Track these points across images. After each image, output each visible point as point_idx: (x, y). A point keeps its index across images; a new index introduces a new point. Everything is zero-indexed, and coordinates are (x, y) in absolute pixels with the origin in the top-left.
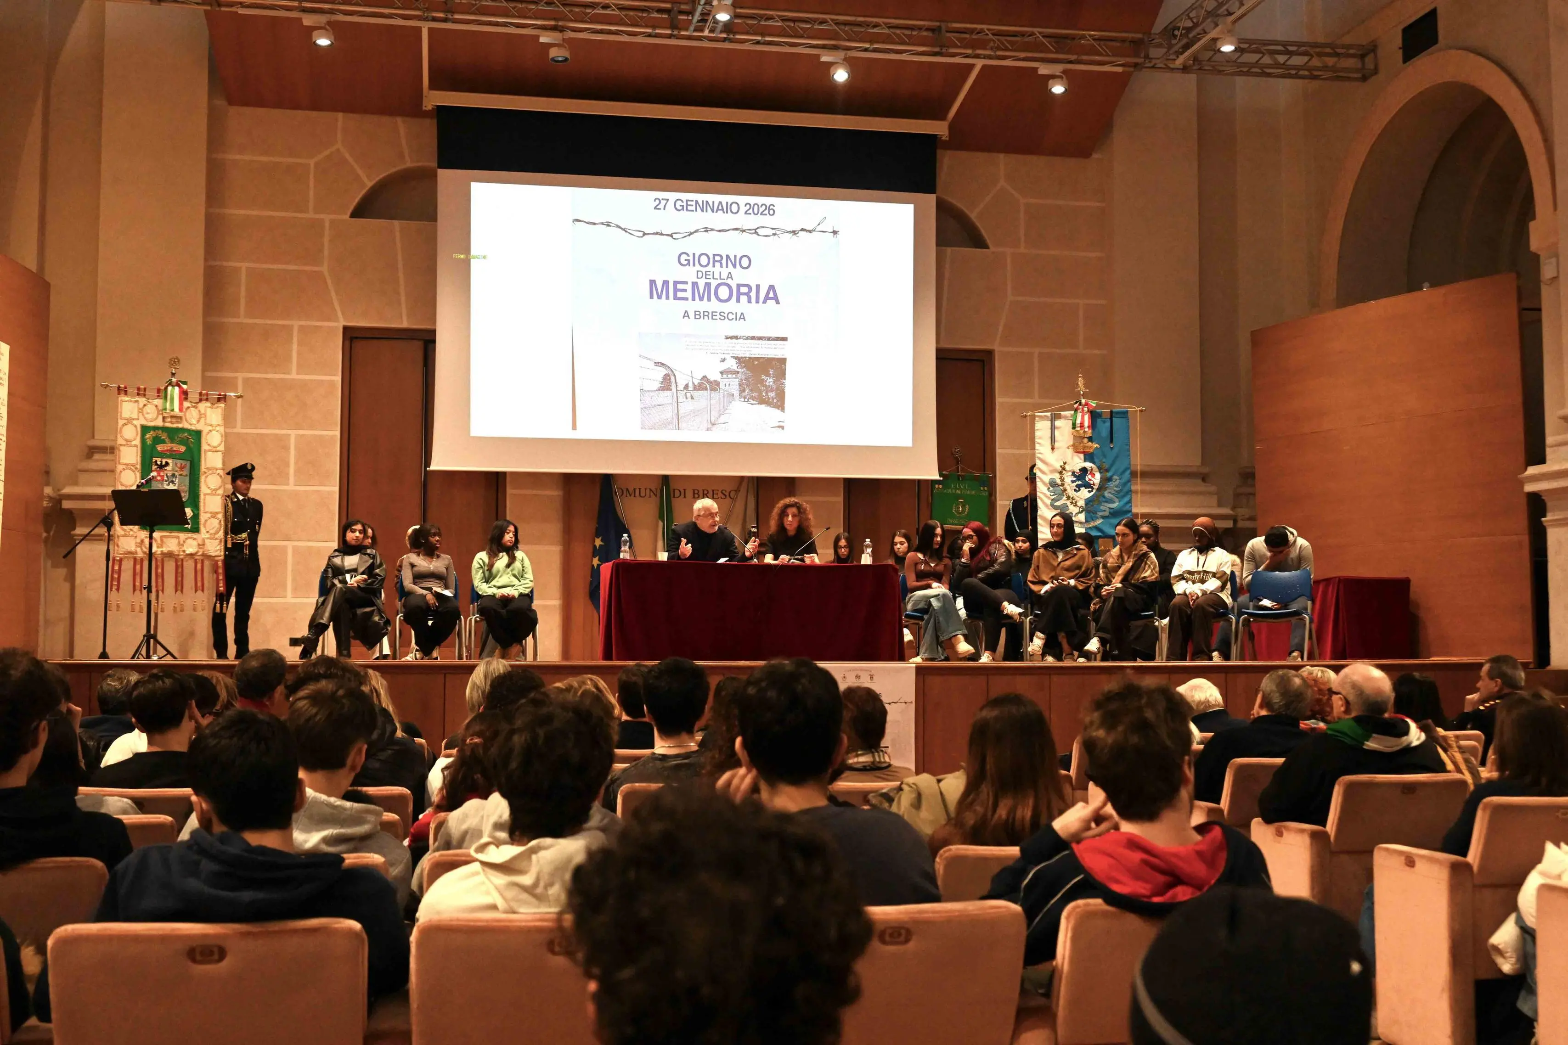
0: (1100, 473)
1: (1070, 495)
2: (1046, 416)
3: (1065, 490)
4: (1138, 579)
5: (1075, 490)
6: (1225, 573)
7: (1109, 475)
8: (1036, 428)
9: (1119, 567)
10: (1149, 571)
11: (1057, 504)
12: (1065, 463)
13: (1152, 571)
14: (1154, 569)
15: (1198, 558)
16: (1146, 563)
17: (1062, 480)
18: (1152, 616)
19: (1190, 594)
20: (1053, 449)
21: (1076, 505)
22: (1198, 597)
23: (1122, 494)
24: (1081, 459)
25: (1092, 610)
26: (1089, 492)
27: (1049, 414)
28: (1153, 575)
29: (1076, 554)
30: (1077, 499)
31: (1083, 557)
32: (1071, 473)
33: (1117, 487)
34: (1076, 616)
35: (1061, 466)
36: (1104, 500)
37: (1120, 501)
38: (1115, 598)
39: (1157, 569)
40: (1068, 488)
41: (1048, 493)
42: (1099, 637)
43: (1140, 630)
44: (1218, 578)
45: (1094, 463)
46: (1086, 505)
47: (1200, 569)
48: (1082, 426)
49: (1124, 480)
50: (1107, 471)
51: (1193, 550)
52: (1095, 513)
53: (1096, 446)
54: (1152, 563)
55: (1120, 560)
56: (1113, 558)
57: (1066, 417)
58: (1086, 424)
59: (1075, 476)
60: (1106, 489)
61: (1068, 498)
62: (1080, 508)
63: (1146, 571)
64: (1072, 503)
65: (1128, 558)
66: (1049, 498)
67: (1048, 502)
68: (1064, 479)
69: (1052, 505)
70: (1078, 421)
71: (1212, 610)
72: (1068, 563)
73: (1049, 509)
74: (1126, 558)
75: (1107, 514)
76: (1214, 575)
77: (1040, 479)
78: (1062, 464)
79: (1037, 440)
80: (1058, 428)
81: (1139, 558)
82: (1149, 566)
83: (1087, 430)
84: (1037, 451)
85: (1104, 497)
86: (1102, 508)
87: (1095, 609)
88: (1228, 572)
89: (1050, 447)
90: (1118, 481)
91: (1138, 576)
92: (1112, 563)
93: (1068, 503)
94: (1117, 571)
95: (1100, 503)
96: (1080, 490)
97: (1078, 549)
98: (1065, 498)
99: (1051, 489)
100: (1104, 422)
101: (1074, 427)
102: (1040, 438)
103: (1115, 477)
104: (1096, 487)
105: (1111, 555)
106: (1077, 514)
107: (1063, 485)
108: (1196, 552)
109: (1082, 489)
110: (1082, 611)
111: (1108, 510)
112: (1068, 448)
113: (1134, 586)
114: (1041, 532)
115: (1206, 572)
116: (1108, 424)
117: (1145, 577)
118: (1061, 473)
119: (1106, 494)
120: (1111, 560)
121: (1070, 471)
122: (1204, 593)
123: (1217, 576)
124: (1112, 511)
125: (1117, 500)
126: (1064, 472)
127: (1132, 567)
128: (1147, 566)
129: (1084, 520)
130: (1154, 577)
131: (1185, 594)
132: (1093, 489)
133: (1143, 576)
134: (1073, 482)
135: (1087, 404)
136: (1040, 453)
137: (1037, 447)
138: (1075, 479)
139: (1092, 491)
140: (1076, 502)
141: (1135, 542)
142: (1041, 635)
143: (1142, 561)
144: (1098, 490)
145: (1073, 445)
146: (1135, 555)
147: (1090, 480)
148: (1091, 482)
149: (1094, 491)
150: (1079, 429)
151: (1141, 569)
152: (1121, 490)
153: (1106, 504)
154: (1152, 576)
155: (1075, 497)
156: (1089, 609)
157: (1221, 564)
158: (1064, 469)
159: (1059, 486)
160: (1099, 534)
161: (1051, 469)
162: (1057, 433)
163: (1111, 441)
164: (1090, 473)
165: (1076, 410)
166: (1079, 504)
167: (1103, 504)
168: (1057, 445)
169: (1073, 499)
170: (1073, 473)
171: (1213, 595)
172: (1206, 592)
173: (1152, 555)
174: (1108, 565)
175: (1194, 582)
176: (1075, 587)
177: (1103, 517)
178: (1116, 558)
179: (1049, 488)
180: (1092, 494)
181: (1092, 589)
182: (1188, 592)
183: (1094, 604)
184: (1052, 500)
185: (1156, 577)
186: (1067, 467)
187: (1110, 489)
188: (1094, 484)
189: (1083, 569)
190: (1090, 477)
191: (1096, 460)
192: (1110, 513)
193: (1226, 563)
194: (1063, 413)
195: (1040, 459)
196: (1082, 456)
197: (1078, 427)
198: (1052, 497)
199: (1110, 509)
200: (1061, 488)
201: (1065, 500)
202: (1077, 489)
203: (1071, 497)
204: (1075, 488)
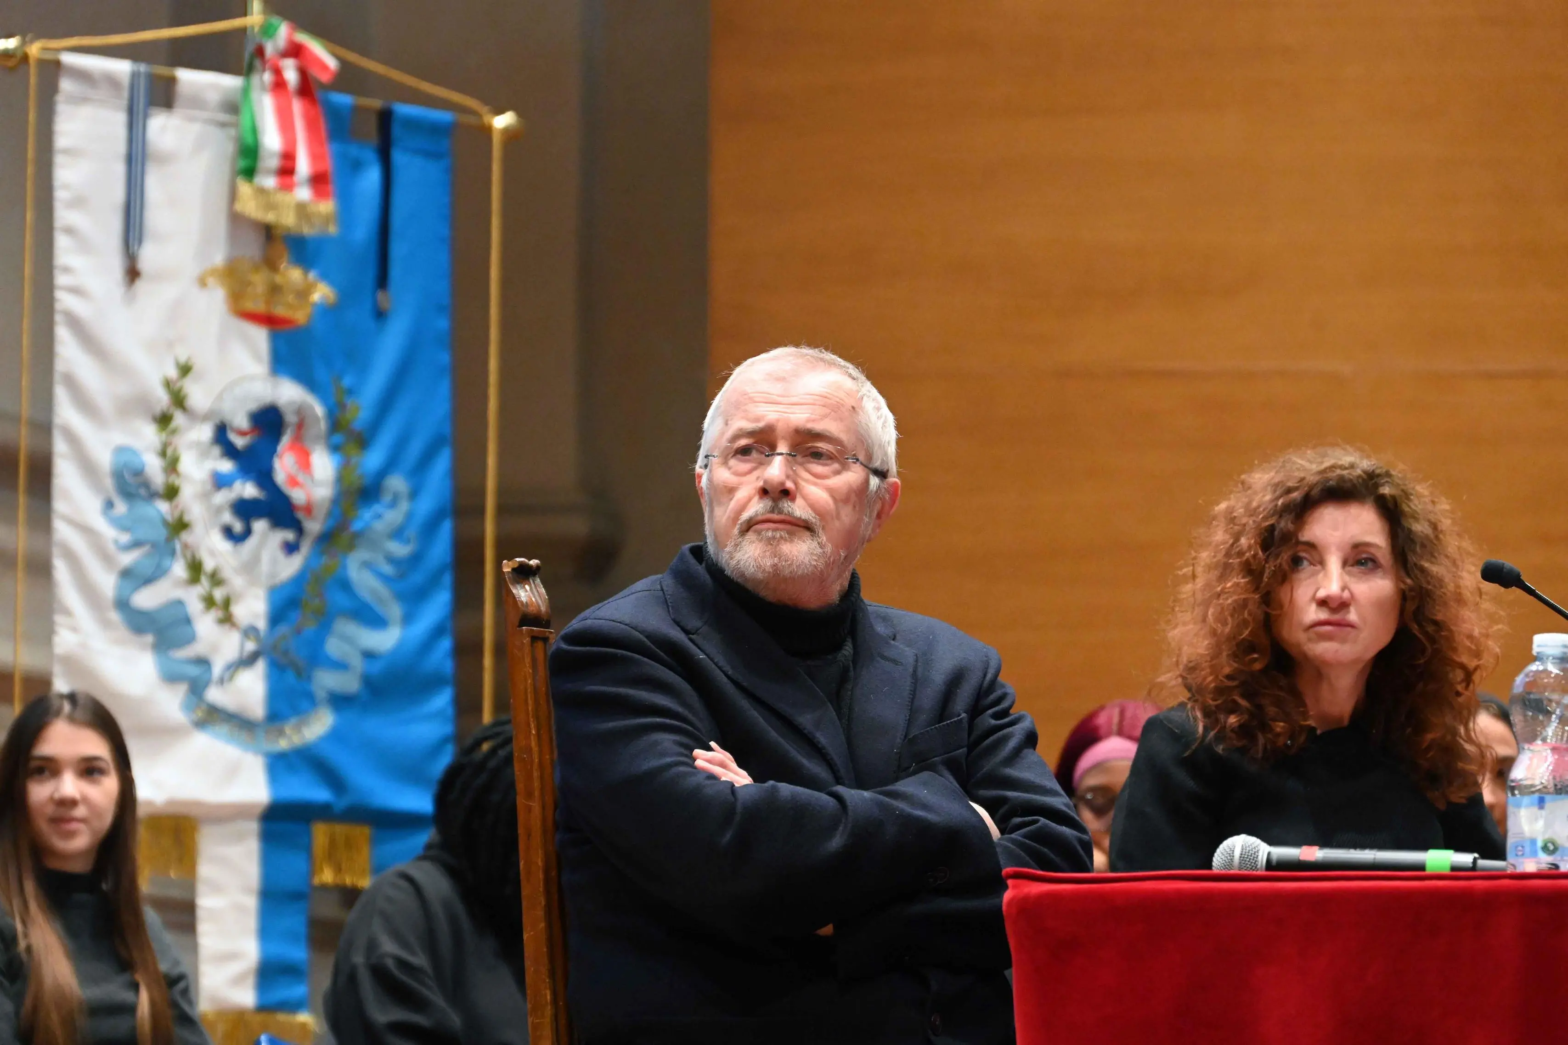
0: (332, 449)
1: (204, 553)
2: (111, 81)
3: (182, 525)
5: (228, 532)
7: (367, 463)
8: (59, 141)
11: (146, 599)
12: (185, 370)
17: (171, 460)
20: (133, 274)
21: (227, 619)
23: (417, 577)
24: (255, 355)
27: (122, 67)
30: (236, 584)
32: (205, 432)
33: (397, 534)
35: (168, 384)
36: (340, 599)
37: (408, 619)
40: (195, 513)
41: (105, 533)
45: (311, 384)
48: (286, 170)
49: (425, 505)
50: (363, 441)
52: (303, 673)
53: (320, 290)
57: (197, 102)
58: (303, 166)
59: (230, 451)
60: (355, 540)
61: (195, 568)
62: (245, 633)
64: (209, 602)
66: (106, 558)
67: (107, 583)
68: (175, 461)
69: (123, 605)
73: (105, 624)
75: (349, 683)
78: (172, 373)
79: (63, 215)
80: (164, 159)
83: (303, 193)
84: (60, 276)
85: (345, 585)
86: (333, 647)
89: (116, 264)
90: (404, 506)
93: (193, 599)
95: (325, 618)
96: (248, 532)
98: (179, 569)
99: (121, 507)
102: (78, 202)
103: (397, 483)
104: (314, 527)
106: (231, 670)
107: (171, 493)
109: (260, 526)
111: (357, 663)
112: (202, 282)
118: (164, 420)
119: (354, 570)
121: (205, 418)
124: (376, 667)
125: (395, 611)
126: (179, 419)
129: (257, 708)
134: (220, 482)
135: (295, 51)
136: (76, 291)
137: (63, 248)
138: (226, 465)
139: (300, 546)
140: (227, 603)
144: (323, 540)
145: (229, 271)
147: (292, 479)
148: (298, 496)
149: (309, 546)
150: (270, 182)
152: (415, 559)
153: (351, 629)
155: (227, 573)
158: (179, 400)
159: (153, 495)
160: (320, 794)
161: (123, 389)
162: (153, 184)
163: (382, 280)
164: (294, 444)
166: (242, 614)
167: (342, 625)
168: (148, 252)
169: (216, 579)
170: (221, 433)
179: (111, 503)
180: (298, 561)
184: (126, 574)
186: (196, 394)
187: (372, 544)
188: (307, 510)
190: (292, 461)
191: (322, 374)
192: (365, 679)
194: (187, 77)
195: (76, 324)
196: (260, 336)
197: (268, 172)
198: (127, 559)
199: (369, 655)
200: (163, 506)
201: (178, 584)
202: (238, 527)
203: (209, 565)
204: (228, 517)
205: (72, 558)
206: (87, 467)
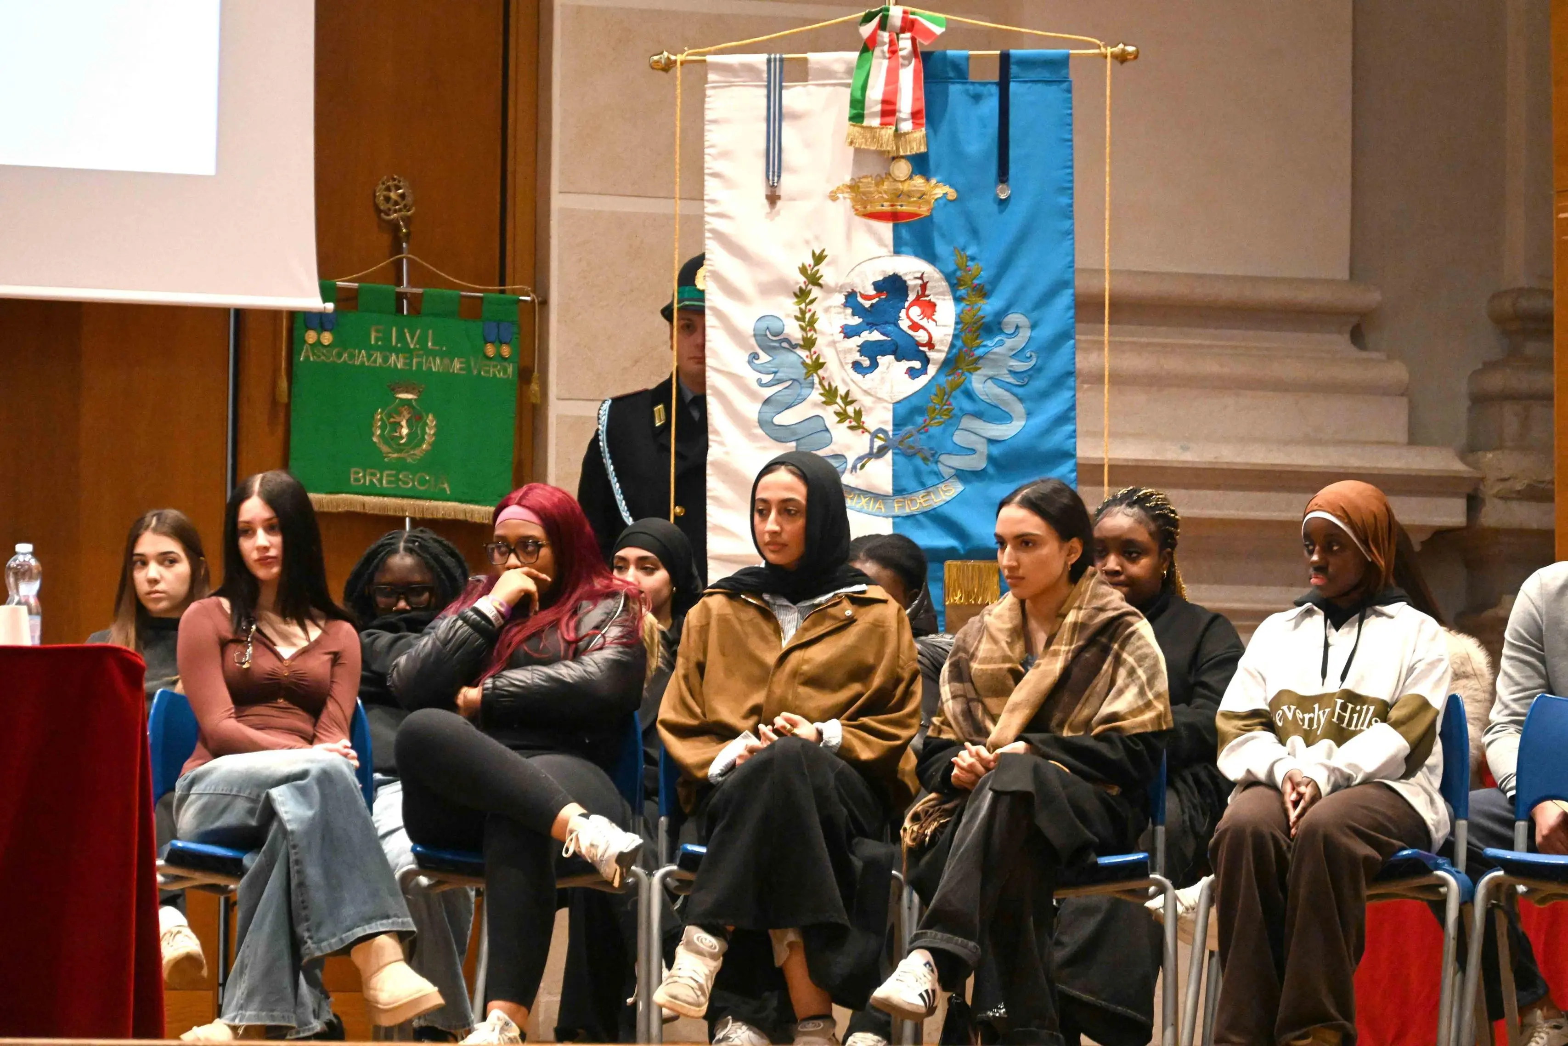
0: (958, 300)
1: (837, 383)
2: (750, 69)
3: (818, 365)
4: (1087, 724)
5: (856, 366)
6: (1425, 705)
7: (988, 307)
8: (709, 115)
9: (1017, 676)
10: (1131, 694)
11: (787, 418)
12: (819, 259)
13: (1142, 693)
14: (1151, 680)
15: (1327, 645)
16: (1118, 661)
17: (808, 323)
18: (1139, 870)
19: (1289, 778)
20: (773, 198)
21: (858, 425)
22: (1317, 796)
23: (1040, 383)
24: (881, 242)
25: (907, 840)
26: (912, 373)
27: (759, 60)
28: (1148, 705)
29: (851, 621)
30: (866, 401)
31: (877, 629)
32: (841, 299)
33: (1018, 355)
34: (842, 867)
35: (803, 270)
36: (967, 405)
37: (1029, 414)
38: (998, 795)
39: (1163, 684)
40: (829, 356)
41: (751, 376)
42: (933, 951)
43: (1090, 925)
44: (1396, 725)
45: (931, 257)
46: (898, 424)
47: (1333, 685)
48: (889, 110)
49: (1046, 332)
50: (983, 292)
51: (1309, 613)
52: (931, 457)
53: (940, 190)
54: (1140, 660)
55: (1019, 647)
56: (994, 640)
57: (826, 73)
58: (906, 104)
59: (858, 310)
60: (975, 364)
61: (830, 394)
62: (874, 435)
63: (1121, 692)
64: (842, 416)
65: (1049, 643)
66: (752, 395)
67: (751, 410)
68: (812, 322)
69: (765, 423)
70: (875, 93)
71: (1364, 850)
72: (820, 654)
73: (753, 437)
74: (1041, 638)
75: (978, 463)
76: (1383, 712)
77: (719, 314)
78: (809, 261)
79: (710, 164)
80: (796, 116)
81: (1091, 641)
82: (1132, 672)
83: (906, 126)
84: (709, 208)
85: (969, 395)
86: (959, 438)
87: (919, 839)
88: (1438, 702)
89: (761, 193)
90: (1025, 332)
91: (1086, 712)
92: (986, 660)
93: (829, 415)
94: (1004, 692)
95: (952, 419)
96: (874, 365)
97: (861, 601)
98: (816, 395)
99: (764, 357)
100: (977, 98)
101: (857, 117)
102: (724, 154)
103: (1014, 318)
104: (937, 356)
105: (983, 629)
106: (863, 461)
107: (809, 344)
108: (1319, 618)
109: (886, 361)
110: (871, 848)
111: (982, 448)
112: (833, 197)
113: (1069, 748)
114: (721, 530)
115: (1352, 698)
116: (991, 105)
117: (1114, 717)
118: (802, 295)
119: (978, 383)
120: (984, 648)
121: (840, 289)
122: (1342, 782)
123: (1394, 714)
125: (1019, 408)
126: (815, 292)
127: (1066, 672)
128: (1122, 672)
129: (886, 485)
130: (1149, 715)
131: (1271, 784)
132: (926, 361)
133: (1107, 709)
134: (849, 332)
135: (909, 25)
136: (722, 214)
137: (712, 187)
138: (856, 321)
139: (924, 371)
140: (858, 414)
141: (1076, 573)
142: (708, 941)
143: (1105, 651)
144: (950, 364)
145: (853, 187)
146: (1077, 627)
147: (915, 327)
148: (921, 336)
149: (932, 370)
150: (876, 122)
151: (1101, 683)
152: (1037, 370)
153: (977, 425)
154: (1139, 711)
155: (856, 394)
156: (897, 839)
157: (1411, 670)
158: (814, 280)
159: (793, 347)
160: (946, 542)
161: (764, 277)
162: (789, 133)
163: (1003, 175)
164: (917, 302)
165: (868, 46)
166: (871, 422)
167: (966, 422)
168: (787, 183)
169: (847, 400)
170: (851, 297)
171: (1371, 790)
172: (1349, 778)
173: (1144, 627)
174: (975, 666)
175: (1310, 740)
176: (844, 752)
177: (962, 475)
178: (1003, 639)
179: (755, 356)
180: (922, 381)
181: (909, 762)
182: (1279, 779)
183: (916, 818)
184: (767, 402)
185: (1159, 717)
186: (828, 273)
187: (995, 363)
188: (930, 345)
189: (877, 681)
190: (915, 312)
191: (941, 248)
192: (991, 459)
193: (1433, 665)
194: (814, 58)
195: (721, 238)
196: (886, 229)
197: (873, 115)
198: (768, 392)
199: (991, 441)
200: (803, 353)
201: (815, 405)
202: (866, 362)
203: (842, 391)
204: (857, 356)
205: (721, 397)
206: (734, 333)
